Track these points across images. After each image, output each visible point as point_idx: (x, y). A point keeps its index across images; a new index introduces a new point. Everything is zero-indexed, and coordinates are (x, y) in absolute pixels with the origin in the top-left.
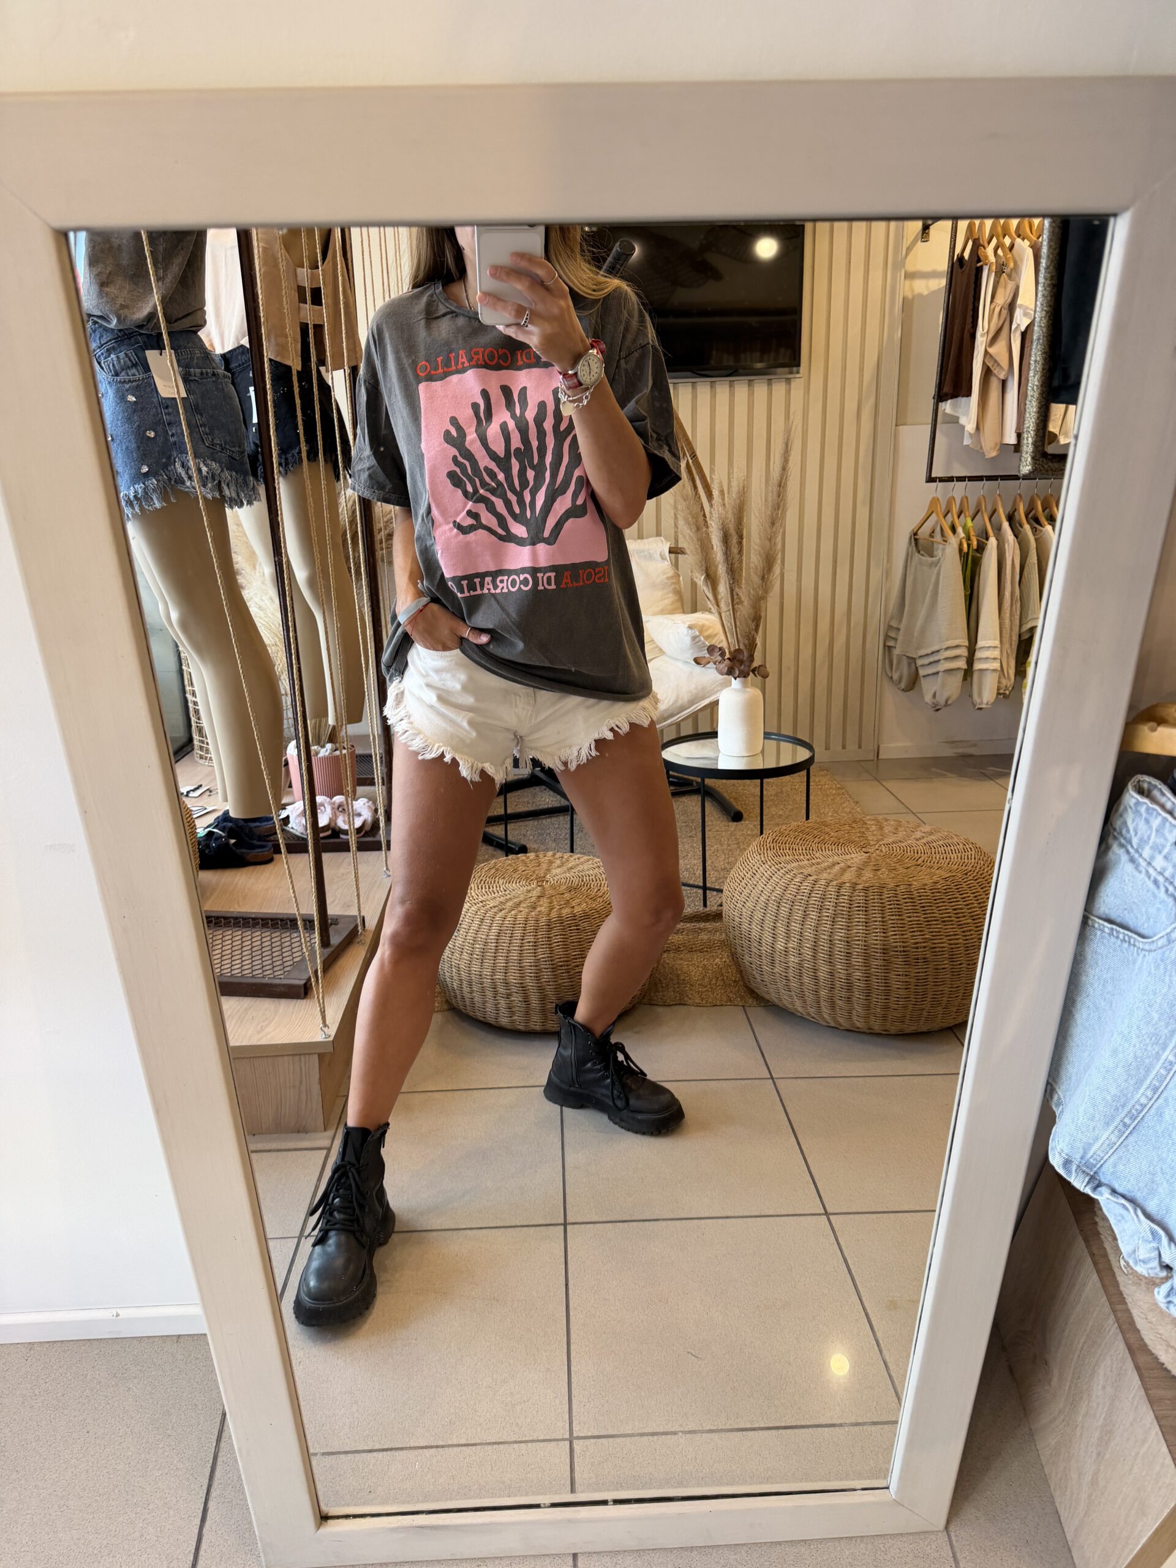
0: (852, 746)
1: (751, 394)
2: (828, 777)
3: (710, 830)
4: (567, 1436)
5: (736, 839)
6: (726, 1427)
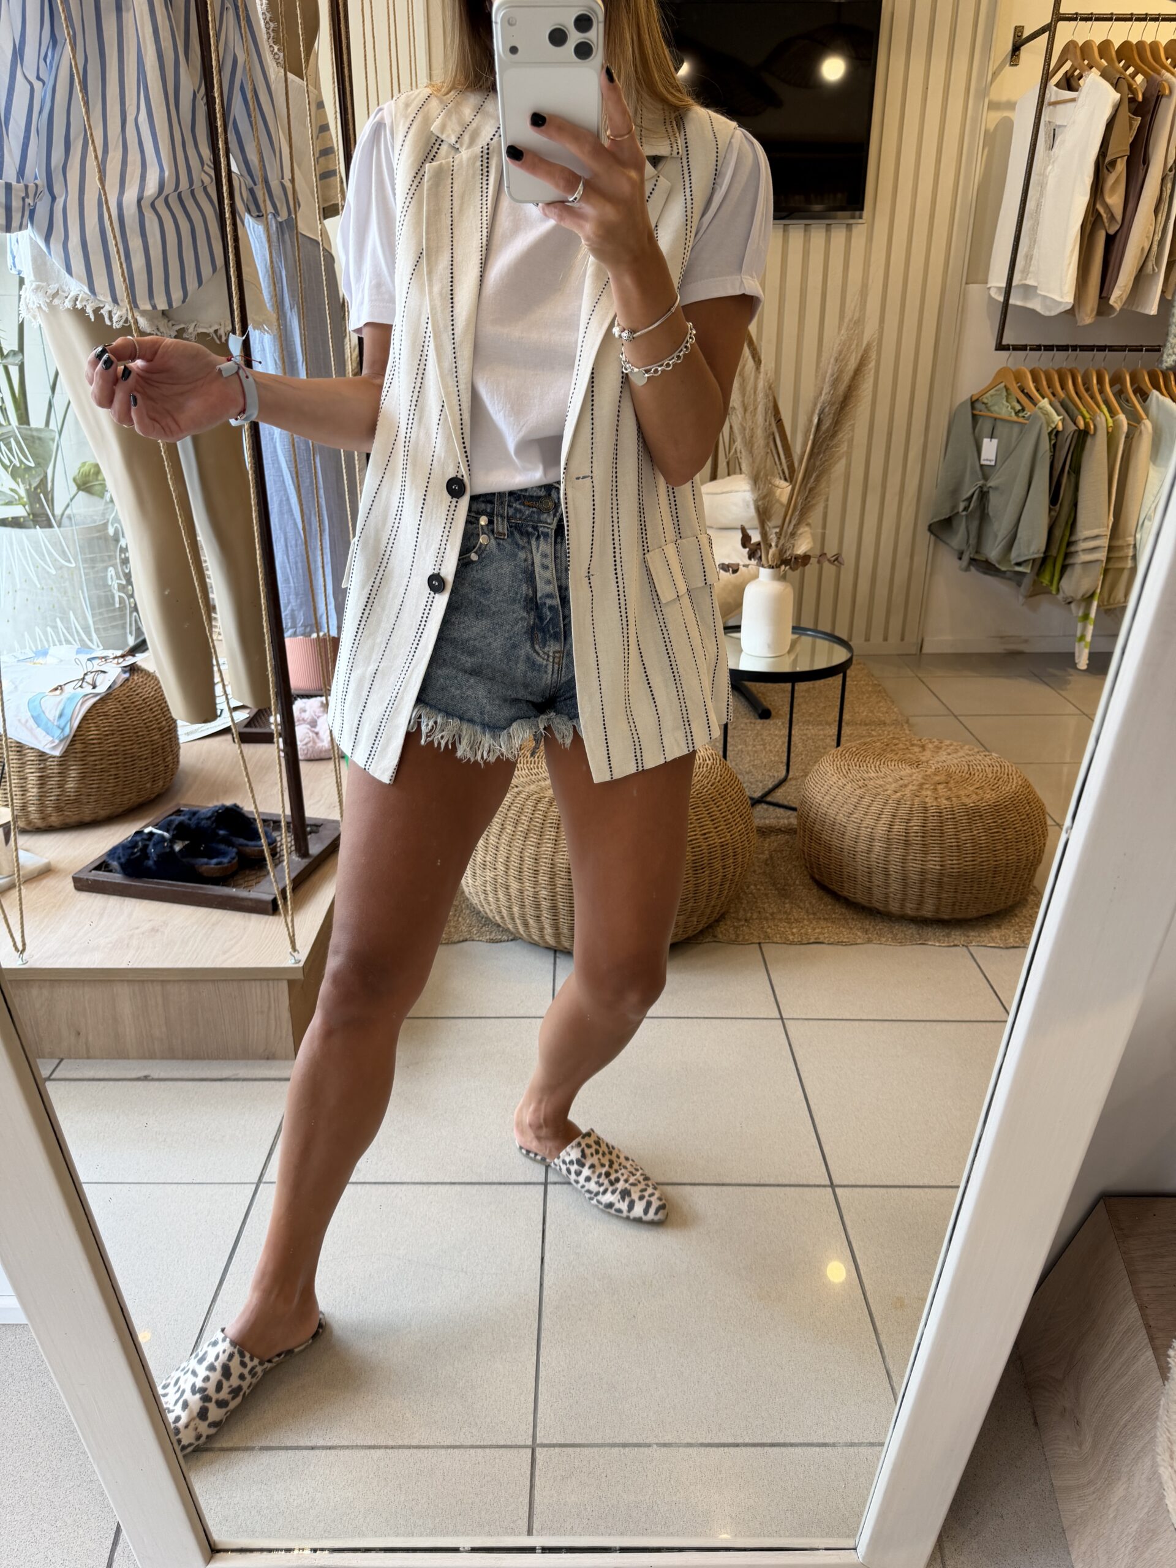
0: (893, 639)
1: (807, 241)
2: (866, 671)
3: (734, 728)
4: (529, 1442)
5: (762, 739)
6: (705, 1441)
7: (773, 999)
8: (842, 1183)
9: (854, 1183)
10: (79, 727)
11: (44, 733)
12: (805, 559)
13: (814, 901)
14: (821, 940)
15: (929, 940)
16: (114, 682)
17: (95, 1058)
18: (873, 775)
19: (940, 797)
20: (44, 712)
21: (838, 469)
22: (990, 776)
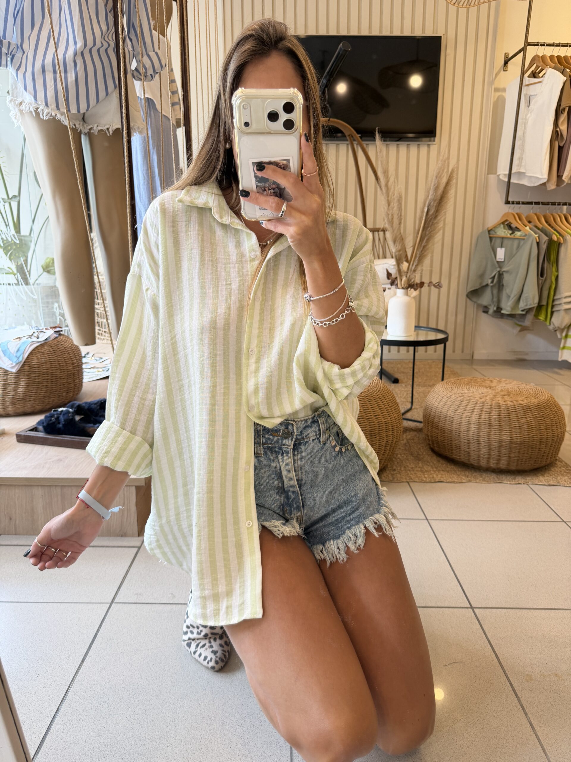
0: (458, 351)
1: (408, 152)
7: (420, 510)
8: (478, 606)
9: (485, 606)
10: (27, 358)
11: (8, 359)
12: (422, 284)
13: (435, 463)
14: (442, 480)
15: (504, 480)
16: (49, 337)
17: (20, 534)
18: (466, 391)
19: (506, 401)
20: (8, 349)
21: (438, 237)
22: (532, 392)
